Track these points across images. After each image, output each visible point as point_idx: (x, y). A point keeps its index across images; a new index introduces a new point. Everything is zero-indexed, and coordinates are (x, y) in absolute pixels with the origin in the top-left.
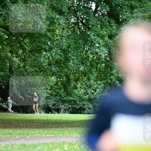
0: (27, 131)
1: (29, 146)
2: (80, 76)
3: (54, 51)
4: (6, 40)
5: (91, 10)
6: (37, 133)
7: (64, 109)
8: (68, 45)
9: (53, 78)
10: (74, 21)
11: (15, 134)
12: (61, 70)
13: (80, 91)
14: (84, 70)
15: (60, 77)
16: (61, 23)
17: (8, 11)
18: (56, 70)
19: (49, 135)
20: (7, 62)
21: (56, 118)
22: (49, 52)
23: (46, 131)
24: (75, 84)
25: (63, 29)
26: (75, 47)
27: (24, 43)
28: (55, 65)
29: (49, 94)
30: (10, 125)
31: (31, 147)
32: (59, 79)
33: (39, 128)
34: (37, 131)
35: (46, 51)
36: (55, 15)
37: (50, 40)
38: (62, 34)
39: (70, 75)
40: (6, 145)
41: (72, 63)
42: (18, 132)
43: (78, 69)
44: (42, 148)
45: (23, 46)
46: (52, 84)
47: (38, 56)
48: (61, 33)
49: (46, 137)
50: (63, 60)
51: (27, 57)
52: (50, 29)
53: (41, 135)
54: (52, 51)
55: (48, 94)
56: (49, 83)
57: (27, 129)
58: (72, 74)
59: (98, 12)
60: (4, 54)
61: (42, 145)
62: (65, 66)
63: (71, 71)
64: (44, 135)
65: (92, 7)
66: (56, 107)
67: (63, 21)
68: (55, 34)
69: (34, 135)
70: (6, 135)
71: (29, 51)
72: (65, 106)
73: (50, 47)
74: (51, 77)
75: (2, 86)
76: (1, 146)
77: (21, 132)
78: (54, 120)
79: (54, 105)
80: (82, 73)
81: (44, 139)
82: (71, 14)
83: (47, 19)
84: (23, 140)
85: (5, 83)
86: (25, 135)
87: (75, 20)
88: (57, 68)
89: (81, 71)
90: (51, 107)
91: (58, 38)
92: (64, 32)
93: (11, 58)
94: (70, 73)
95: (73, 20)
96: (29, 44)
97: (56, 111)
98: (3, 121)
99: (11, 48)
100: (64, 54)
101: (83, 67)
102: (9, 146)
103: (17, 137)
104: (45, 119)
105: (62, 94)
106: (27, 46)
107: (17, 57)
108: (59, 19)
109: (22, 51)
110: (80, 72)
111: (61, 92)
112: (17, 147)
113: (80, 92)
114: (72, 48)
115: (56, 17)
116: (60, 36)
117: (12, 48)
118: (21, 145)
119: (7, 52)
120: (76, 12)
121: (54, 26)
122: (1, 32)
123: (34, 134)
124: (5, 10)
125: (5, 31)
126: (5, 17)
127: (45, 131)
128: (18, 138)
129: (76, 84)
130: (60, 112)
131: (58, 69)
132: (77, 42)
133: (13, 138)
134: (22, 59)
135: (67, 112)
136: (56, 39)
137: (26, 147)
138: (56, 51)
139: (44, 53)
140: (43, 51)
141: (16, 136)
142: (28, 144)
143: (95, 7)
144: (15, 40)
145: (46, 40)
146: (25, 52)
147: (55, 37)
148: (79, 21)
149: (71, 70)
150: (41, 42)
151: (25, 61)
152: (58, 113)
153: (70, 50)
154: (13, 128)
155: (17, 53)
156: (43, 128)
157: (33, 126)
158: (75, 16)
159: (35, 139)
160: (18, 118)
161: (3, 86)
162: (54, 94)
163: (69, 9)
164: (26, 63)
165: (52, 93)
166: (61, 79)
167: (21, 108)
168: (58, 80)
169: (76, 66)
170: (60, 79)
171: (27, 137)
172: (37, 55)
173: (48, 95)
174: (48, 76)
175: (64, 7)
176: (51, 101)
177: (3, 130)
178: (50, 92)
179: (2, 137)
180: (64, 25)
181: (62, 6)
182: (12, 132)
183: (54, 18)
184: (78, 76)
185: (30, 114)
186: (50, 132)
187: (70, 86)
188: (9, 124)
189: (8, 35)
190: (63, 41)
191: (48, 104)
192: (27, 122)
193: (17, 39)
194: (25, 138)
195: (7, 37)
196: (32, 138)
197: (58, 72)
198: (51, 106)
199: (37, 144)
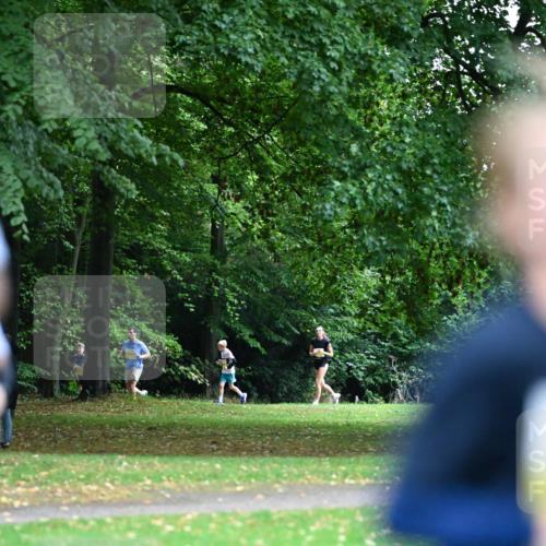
0: (275, 465)
1: (281, 520)
2: (463, 264)
3: (370, 175)
4: (200, 135)
5: (502, 29)
6: (312, 473)
7: (408, 385)
8: (421, 154)
9: (368, 272)
10: (441, 68)
11: (231, 475)
12: (395, 247)
13: (466, 318)
14: (480, 244)
15: (392, 269)
16: (396, 76)
17: (207, 34)
18: (378, 244)
19: (352, 482)
20: (202, 215)
21: (379, 420)
22: (353, 181)
23: (343, 465)
24: (446, 295)
25: (404, 96)
26: (445, 162)
27: (266, 148)
28: (376, 225)
29: (353, 333)
30: (214, 443)
31: (292, 525)
32: (388, 278)
33: (317, 456)
34: (311, 464)
35: (343, 177)
36: (376, 45)
37: (358, 135)
38: (401, 116)
39: (429, 261)
40: (201, 515)
41: (436, 221)
42: (244, 468)
43: (455, 241)
44: (331, 528)
45: (262, 158)
46: (366, 297)
47: (316, 196)
48: (397, 111)
49: (341, 488)
50: (406, 209)
51: (275, 199)
52: (358, 97)
53: (325, 482)
54: (366, 175)
55: (349, 331)
56: (355, 292)
57: (276, 458)
58: (437, 257)
59: (530, 36)
60: (192, 187)
61: (330, 516)
62: (412, 232)
63: (433, 249)
64: (335, 480)
65: (506, 18)
66: (380, 380)
67: (402, 69)
68: (373, 114)
69: (301, 480)
70: (199, 480)
71: (284, 177)
72: (411, 373)
73: (359, 162)
74: (361, 269)
75: (186, 305)
76: (183, 520)
77: (254, 469)
78: (372, 425)
79: (371, 371)
80: (471, 255)
81: (335, 493)
82: (432, 42)
83: (347, 59)
84: (260, 497)
85: (196, 292)
86: (269, 481)
87: (445, 63)
88: (383, 238)
89: (469, 248)
90: (361, 379)
91: (386, 127)
92: (408, 109)
93: (216, 201)
94: (430, 256)
95: (438, 65)
96: (283, 150)
97: (380, 395)
98: (188, 429)
99: (219, 166)
100: (406, 186)
101: (474, 235)
102: (210, 519)
103: (239, 488)
104: (341, 421)
105: (401, 332)
106: (275, 159)
107: (237, 199)
108: (389, 59)
109: (256, 177)
110: (466, 252)
111: (397, 324)
112: (239, 524)
113: (466, 324)
114: (434, 164)
115: (380, 53)
116: (392, 124)
117: (222, 165)
118: (255, 515)
119: (203, 180)
120: (448, 34)
121: (372, 84)
122: (183, 107)
123: (302, 475)
124: (195, 28)
125: (198, 103)
126: (197, 53)
127: (339, 464)
128: (241, 492)
129: (450, 294)
130: (393, 398)
131: (384, 243)
132: (453, 144)
133: (228, 489)
134: (258, 205)
135: (417, 397)
136: (377, 133)
137: (272, 522)
138: (380, 177)
139: (337, 183)
140: (331, 176)
141: (238, 483)
142: (279, 512)
143: (518, 18)
144: (231, 136)
145: (342, 136)
146: (269, 181)
147: (375, 124)
148: (462, 68)
149: (434, 244)
150: (323, 142)
151: (269, 215)
152: (387, 401)
153: (428, 172)
154: (224, 455)
155: (238, 185)
156: (334, 455)
157: (297, 449)
158: (447, 51)
159: (303, 495)
160: (244, 418)
161: (189, 302)
162: (372, 333)
163: (425, 22)
164: (271, 219)
165: (364, 329)
166: (398, 279)
167: (253, 384)
168: (384, 281)
169: (452, 231)
170: (393, 276)
171: (277, 486)
172: (311, 189)
173: (351, 337)
174: (352, 268)
175: (408, 17)
176: (362, 358)
177: (188, 461)
178: (356, 324)
179: (186, 488)
180: (407, 81)
181: (399, 11)
182: (223, 471)
183: (371, 56)
184: (458, 267)
185: (285, 406)
186: (359, 468)
187: (431, 301)
188: (210, 441)
189: (206, 120)
190: (403, 142)
191: (350, 368)
192: (277, 434)
193: (239, 134)
194: (268, 492)
195: (203, 126)
196: (292, 491)
197: (387, 252)
198: (361, 374)
199: (310, 513)
